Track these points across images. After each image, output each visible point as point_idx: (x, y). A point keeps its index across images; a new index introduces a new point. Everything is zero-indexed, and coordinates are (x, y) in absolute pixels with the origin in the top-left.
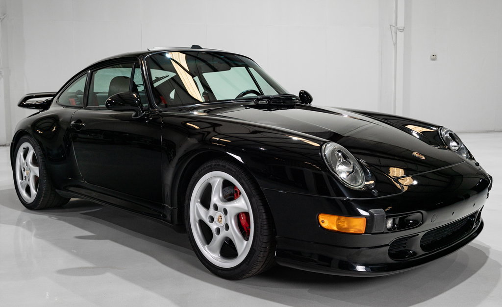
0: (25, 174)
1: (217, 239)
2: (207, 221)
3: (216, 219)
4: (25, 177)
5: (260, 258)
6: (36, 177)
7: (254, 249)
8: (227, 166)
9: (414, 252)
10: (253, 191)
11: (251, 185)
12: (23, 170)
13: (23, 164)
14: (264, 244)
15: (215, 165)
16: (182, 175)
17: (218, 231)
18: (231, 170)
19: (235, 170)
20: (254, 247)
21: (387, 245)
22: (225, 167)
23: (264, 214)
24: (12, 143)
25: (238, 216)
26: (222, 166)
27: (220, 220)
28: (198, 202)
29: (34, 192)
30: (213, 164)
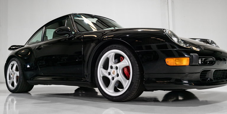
0: (11, 76)
1: (113, 83)
2: (107, 75)
3: (112, 73)
4: (12, 78)
5: (136, 86)
6: (17, 77)
7: (133, 82)
8: (117, 46)
9: (210, 79)
10: (131, 54)
11: (130, 52)
12: (10, 74)
13: (11, 72)
14: (138, 79)
15: (111, 47)
16: (94, 57)
17: (113, 78)
18: (119, 47)
19: (121, 47)
20: (133, 81)
21: (199, 73)
22: (116, 47)
23: (137, 64)
24: (6, 63)
25: (123, 70)
26: (115, 47)
27: (114, 73)
28: (101, 68)
29: (16, 84)
30: (110, 47)
